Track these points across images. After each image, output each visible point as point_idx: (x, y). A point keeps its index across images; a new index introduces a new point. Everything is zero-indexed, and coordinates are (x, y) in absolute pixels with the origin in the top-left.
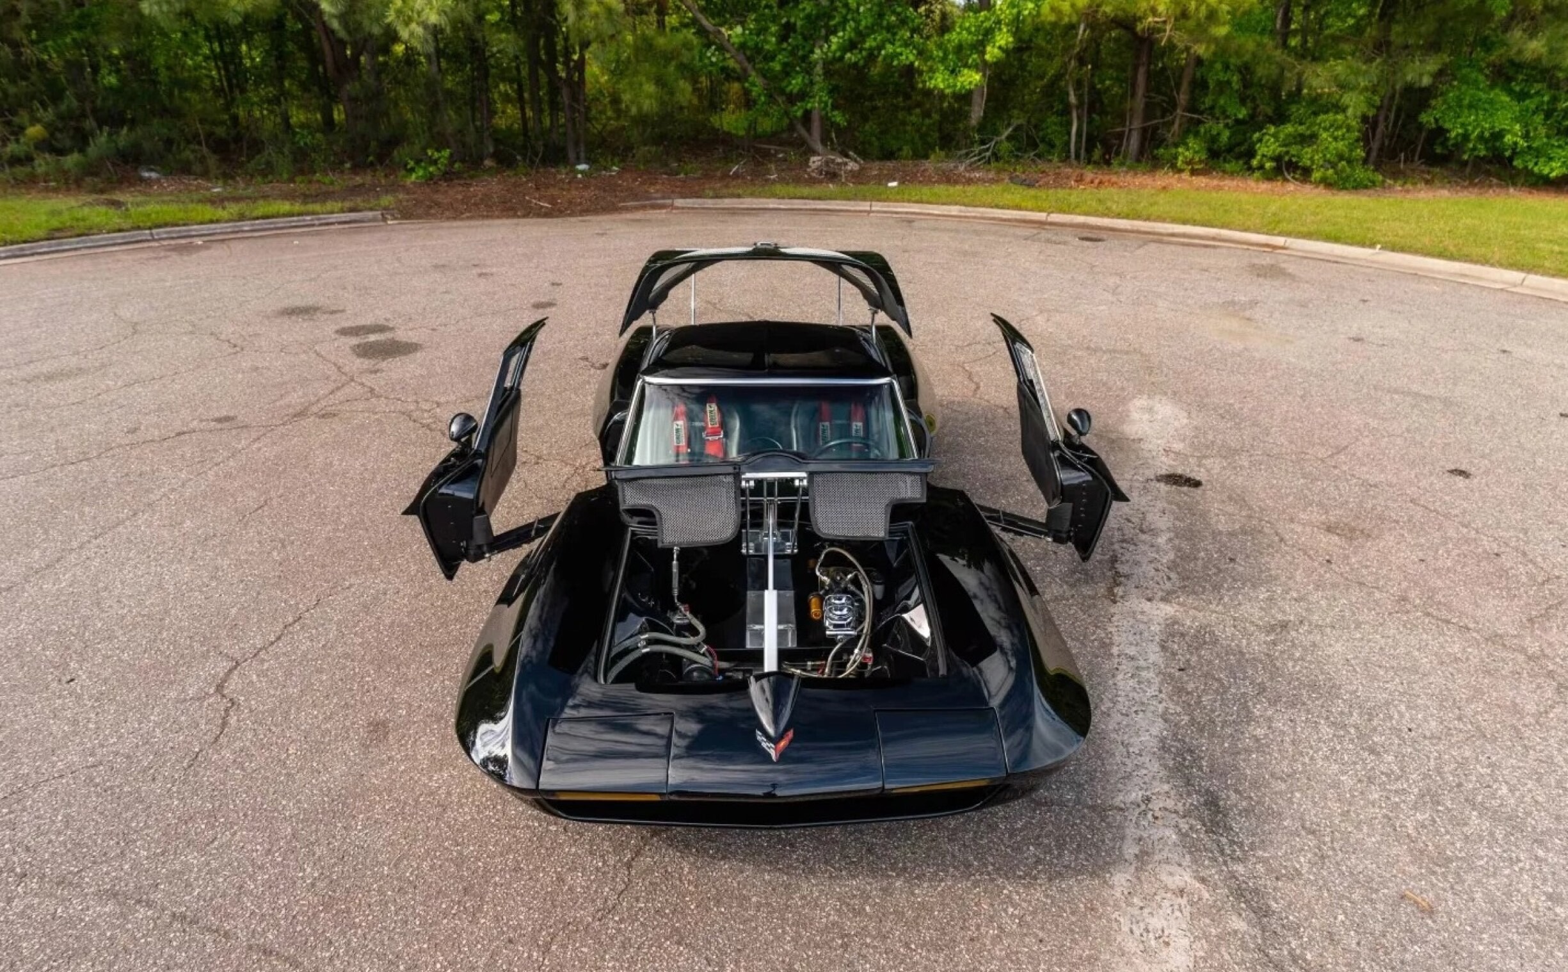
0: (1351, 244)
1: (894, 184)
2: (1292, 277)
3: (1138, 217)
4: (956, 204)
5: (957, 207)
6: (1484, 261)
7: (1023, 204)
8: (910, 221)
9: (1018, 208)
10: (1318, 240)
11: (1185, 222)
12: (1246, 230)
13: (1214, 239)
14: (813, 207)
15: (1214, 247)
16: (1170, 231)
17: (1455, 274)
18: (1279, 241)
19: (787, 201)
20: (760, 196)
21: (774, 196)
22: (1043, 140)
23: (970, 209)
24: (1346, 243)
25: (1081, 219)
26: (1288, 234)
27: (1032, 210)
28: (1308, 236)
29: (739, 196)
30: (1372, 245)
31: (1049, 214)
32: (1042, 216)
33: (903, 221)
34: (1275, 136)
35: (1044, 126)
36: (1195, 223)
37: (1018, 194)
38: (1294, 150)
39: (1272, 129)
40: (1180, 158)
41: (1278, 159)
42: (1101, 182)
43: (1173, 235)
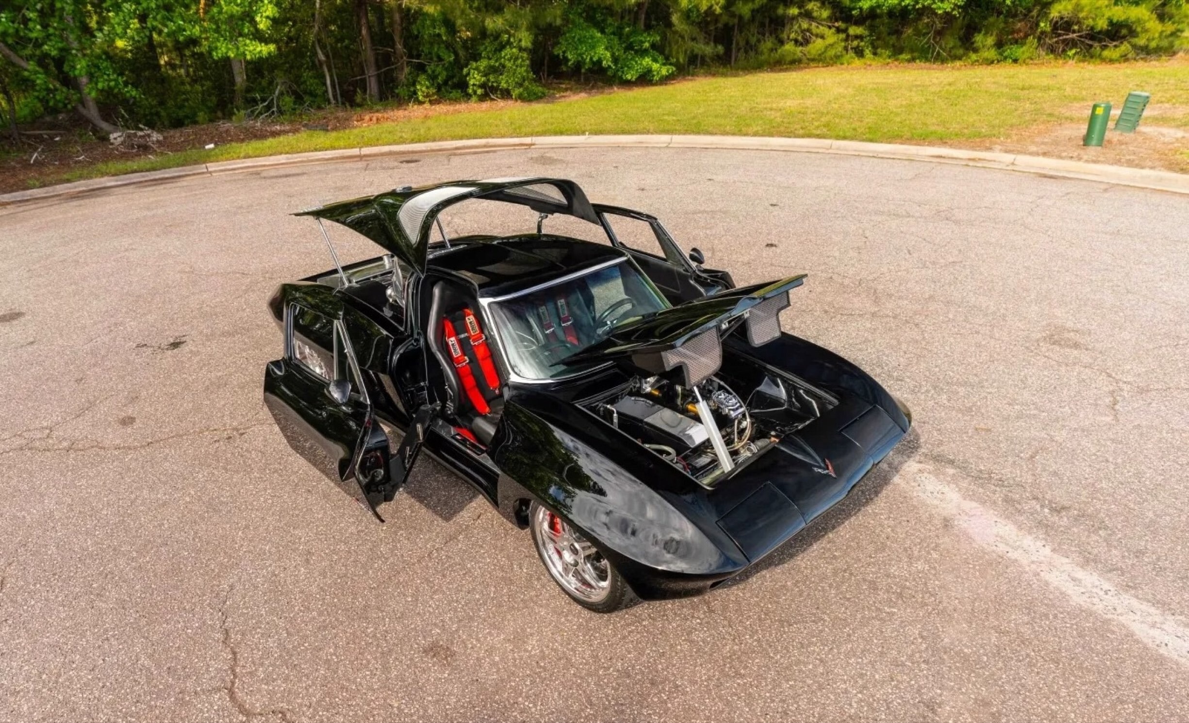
0: (571, 135)
1: (212, 146)
2: (561, 161)
3: (426, 140)
4: (281, 153)
5: (283, 156)
6: (648, 132)
7: (336, 144)
8: (258, 174)
9: (333, 148)
10: (550, 135)
11: (461, 138)
12: (503, 137)
13: (485, 146)
14: (152, 178)
15: (494, 152)
16: (454, 146)
17: (636, 143)
18: (528, 140)
19: (122, 177)
20: (89, 177)
21: (103, 174)
22: (305, 93)
23: (295, 155)
24: (568, 135)
25: (386, 149)
26: (531, 135)
27: (345, 148)
28: (544, 133)
29: (68, 181)
30: (583, 133)
31: (360, 148)
32: (355, 151)
33: (252, 174)
34: (477, 69)
35: (302, 79)
36: (468, 138)
37: (321, 138)
38: (492, 78)
39: (474, 65)
40: (420, 93)
41: (483, 86)
42: (377, 119)
43: (457, 148)
